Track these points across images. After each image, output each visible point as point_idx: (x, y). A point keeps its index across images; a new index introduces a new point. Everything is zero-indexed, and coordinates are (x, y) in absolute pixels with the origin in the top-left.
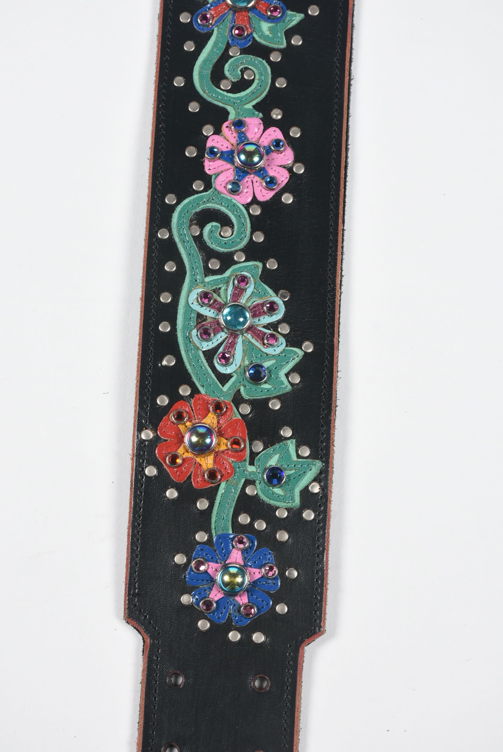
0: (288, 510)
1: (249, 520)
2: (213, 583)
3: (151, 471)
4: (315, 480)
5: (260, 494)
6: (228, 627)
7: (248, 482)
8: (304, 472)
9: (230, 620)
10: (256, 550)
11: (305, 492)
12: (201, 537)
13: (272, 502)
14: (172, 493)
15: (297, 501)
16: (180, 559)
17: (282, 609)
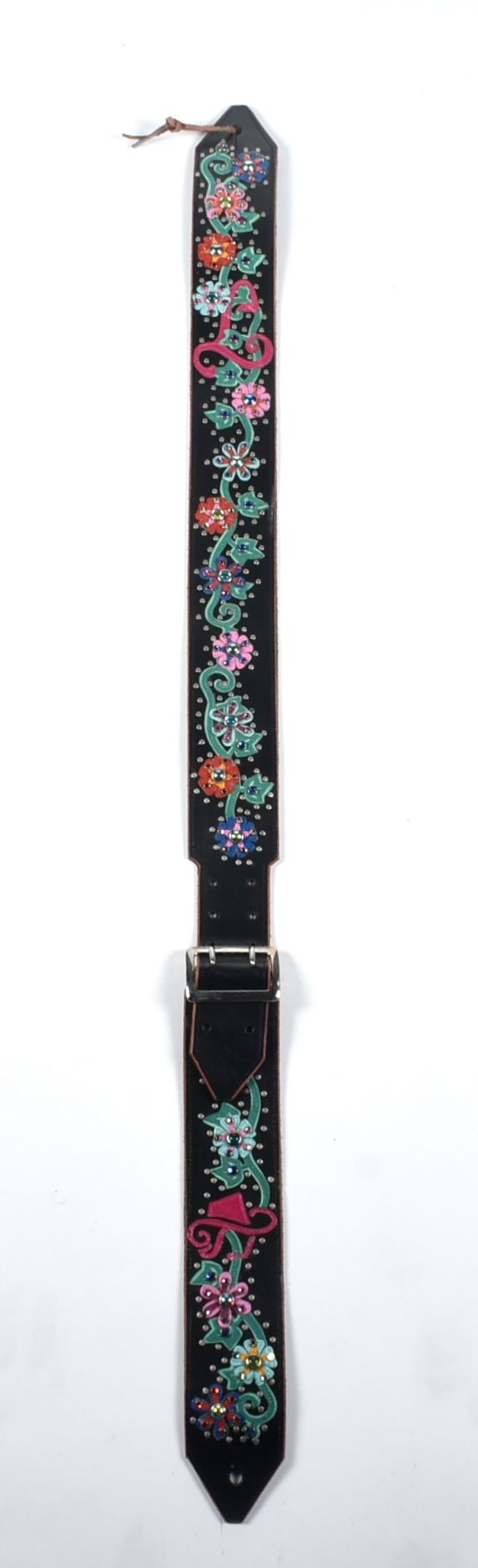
0: (259, 805)
1: (242, 811)
2: (227, 839)
3: (196, 791)
4: (271, 791)
5: (246, 798)
6: (236, 858)
7: (241, 794)
8: (266, 788)
9: (236, 855)
10: (246, 824)
11: (267, 797)
12: (221, 819)
13: (253, 802)
14: (206, 801)
15: (263, 801)
16: (212, 829)
17: (259, 849)
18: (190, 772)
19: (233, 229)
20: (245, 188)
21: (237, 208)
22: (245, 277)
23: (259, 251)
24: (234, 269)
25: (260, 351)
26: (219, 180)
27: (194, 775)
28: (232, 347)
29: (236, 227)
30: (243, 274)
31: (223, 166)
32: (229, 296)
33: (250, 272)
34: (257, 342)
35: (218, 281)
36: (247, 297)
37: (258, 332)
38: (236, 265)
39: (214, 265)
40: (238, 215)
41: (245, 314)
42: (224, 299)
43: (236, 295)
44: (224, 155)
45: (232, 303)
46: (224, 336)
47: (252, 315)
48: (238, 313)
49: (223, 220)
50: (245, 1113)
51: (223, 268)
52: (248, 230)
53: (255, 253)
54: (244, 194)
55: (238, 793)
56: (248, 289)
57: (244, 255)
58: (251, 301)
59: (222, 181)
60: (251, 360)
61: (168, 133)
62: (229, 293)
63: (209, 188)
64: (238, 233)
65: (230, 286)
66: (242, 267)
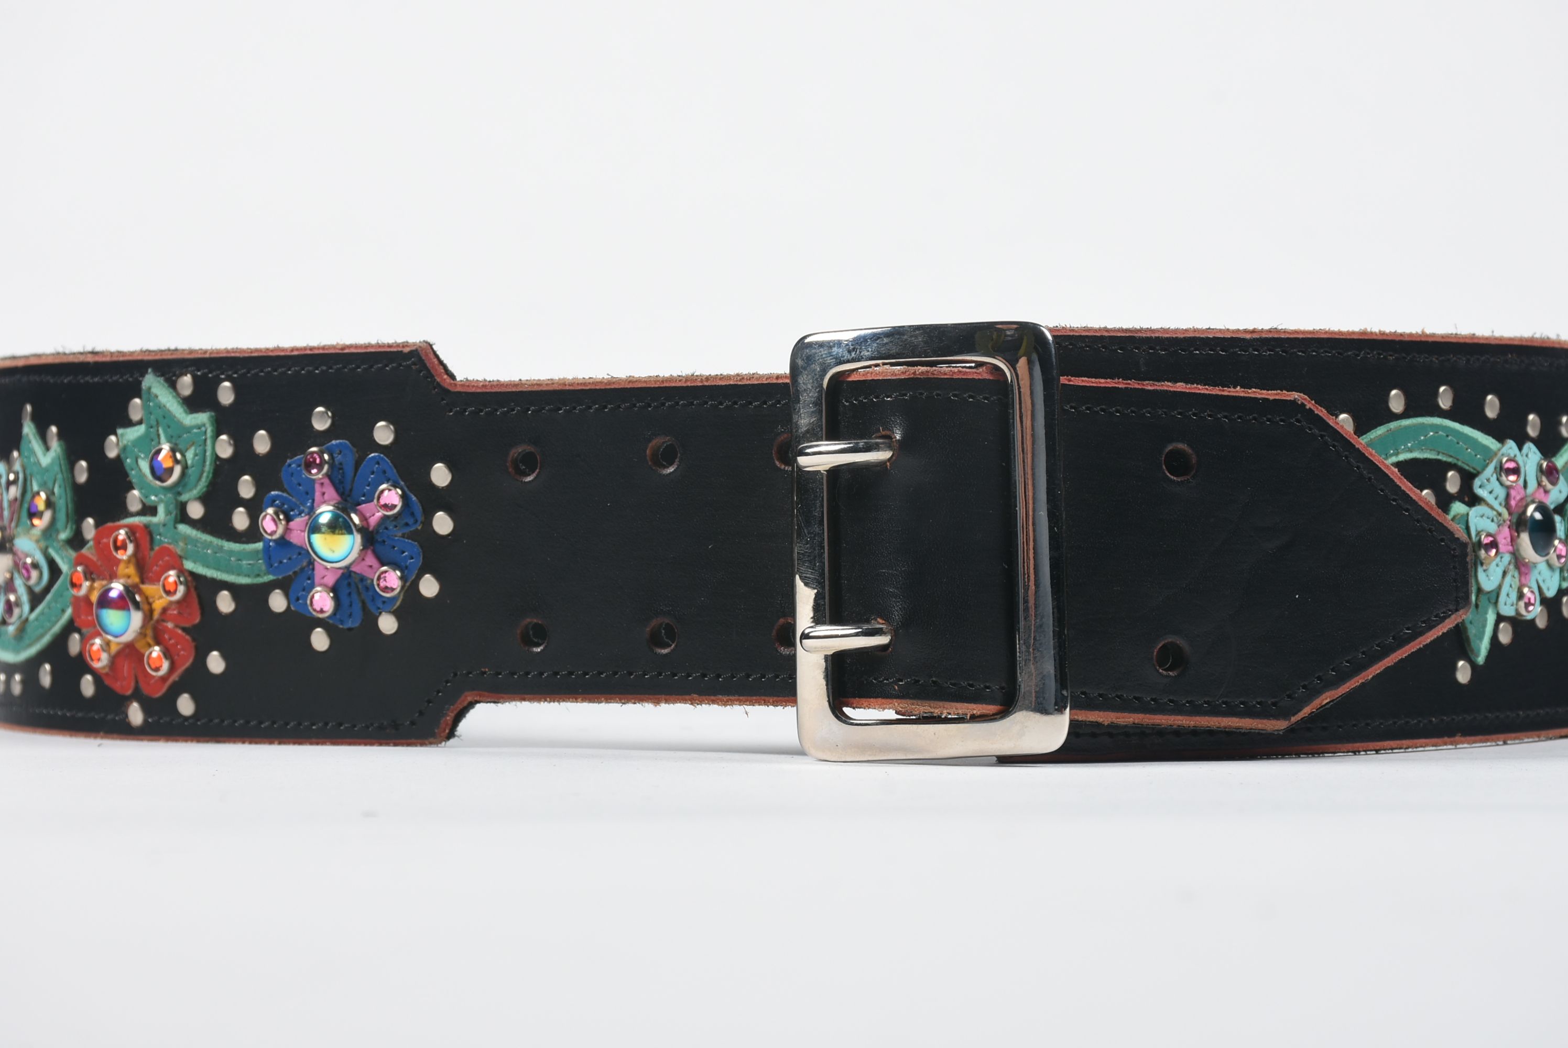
0: (218, 434)
1: (241, 509)
2: (353, 574)
3: (186, 705)
4: (172, 385)
5: (195, 492)
6: (427, 536)
7: (183, 517)
8: (160, 408)
9: (413, 536)
10: (288, 493)
11: (192, 404)
12: (278, 602)
13: (208, 467)
14: (216, 663)
15: (203, 418)
16: (320, 640)
17: (383, 433)
18: (125, 731)
27: (136, 714)
50: (1453, 483)
55: (183, 528)
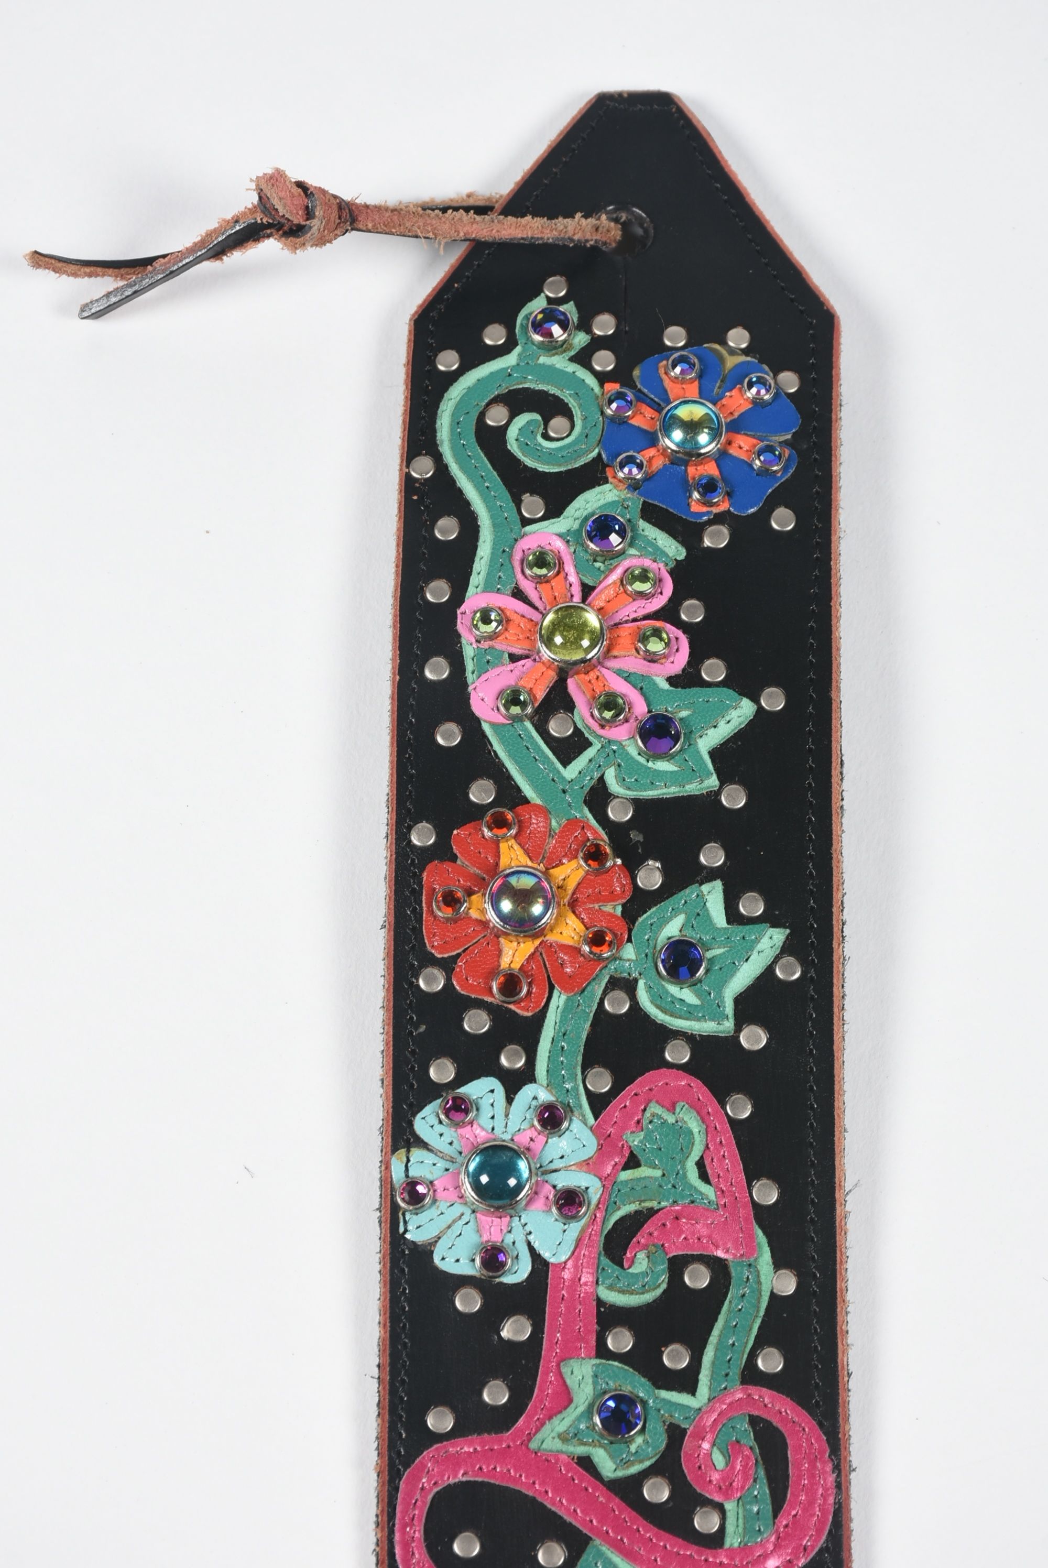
19: (610, 777)
20: (674, 550)
21: (634, 664)
22: (678, 1054)
23: (751, 905)
24: (618, 1005)
25: (761, 1489)
26: (533, 505)
28: (608, 1467)
29: (625, 768)
30: (667, 1034)
31: (558, 423)
32: (587, 1165)
33: (707, 1027)
34: (743, 1429)
35: (527, 1076)
36: (692, 1174)
37: (751, 1375)
38: (629, 986)
39: (511, 984)
40: (640, 708)
41: (677, 1266)
42: (564, 1180)
43: (633, 1162)
44: (560, 362)
45: (607, 1204)
46: (565, 1398)
47: (720, 1269)
48: (641, 1263)
49: (558, 727)
51: (559, 1000)
52: (693, 788)
53: (733, 916)
54: (668, 588)
56: (694, 1125)
57: (673, 929)
58: (709, 1191)
59: (554, 511)
60: (716, 1540)
61: (271, 247)
62: (591, 1145)
63: (485, 549)
64: (638, 804)
65: (598, 1103)
66: (659, 999)
